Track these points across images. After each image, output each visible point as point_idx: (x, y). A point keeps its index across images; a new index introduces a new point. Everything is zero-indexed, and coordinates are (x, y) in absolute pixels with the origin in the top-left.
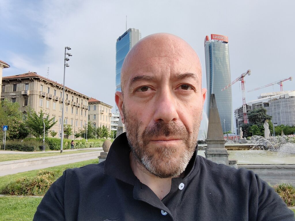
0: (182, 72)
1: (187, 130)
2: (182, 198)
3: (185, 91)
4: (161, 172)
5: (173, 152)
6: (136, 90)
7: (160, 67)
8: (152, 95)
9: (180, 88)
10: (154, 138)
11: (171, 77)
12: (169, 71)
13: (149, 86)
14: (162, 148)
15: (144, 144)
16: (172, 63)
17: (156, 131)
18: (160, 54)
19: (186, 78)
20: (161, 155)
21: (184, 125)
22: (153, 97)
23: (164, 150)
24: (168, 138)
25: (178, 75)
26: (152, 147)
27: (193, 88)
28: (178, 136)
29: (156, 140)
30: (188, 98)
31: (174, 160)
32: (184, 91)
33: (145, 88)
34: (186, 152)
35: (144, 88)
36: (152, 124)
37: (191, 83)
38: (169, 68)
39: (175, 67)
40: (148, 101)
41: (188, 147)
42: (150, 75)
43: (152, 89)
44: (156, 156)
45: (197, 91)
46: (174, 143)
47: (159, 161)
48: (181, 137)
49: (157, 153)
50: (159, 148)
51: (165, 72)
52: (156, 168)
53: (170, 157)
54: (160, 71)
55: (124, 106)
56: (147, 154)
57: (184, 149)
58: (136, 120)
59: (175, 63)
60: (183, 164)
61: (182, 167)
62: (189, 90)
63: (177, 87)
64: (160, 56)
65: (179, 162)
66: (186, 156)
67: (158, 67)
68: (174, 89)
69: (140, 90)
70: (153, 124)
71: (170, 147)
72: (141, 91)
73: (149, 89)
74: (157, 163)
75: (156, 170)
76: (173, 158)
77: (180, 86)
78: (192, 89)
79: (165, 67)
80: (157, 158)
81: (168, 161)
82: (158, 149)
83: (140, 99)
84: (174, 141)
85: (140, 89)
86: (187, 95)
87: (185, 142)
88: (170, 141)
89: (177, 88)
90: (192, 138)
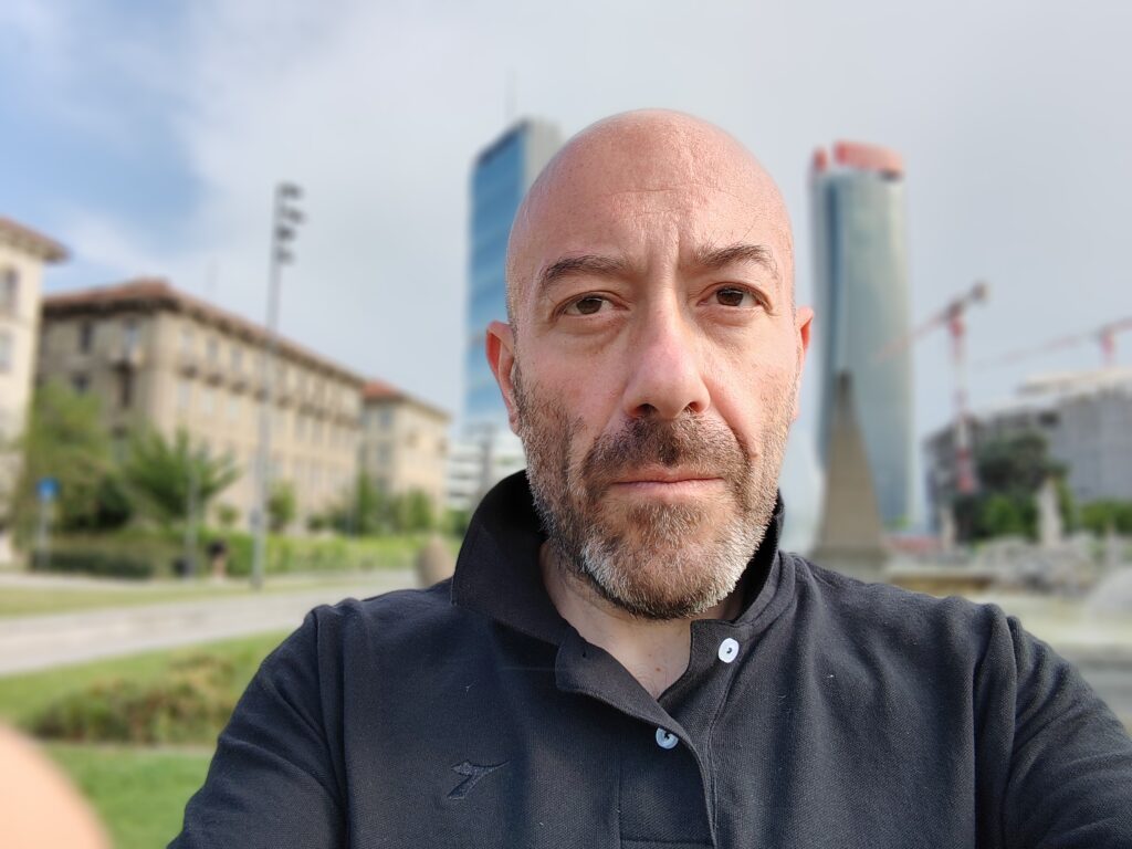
0: (721, 243)
1: (741, 447)
2: (731, 691)
3: (732, 312)
4: (648, 594)
5: (688, 523)
6: (561, 310)
7: (643, 226)
8: (616, 327)
9: (714, 299)
10: (624, 474)
11: (680, 257)
12: (676, 238)
13: (606, 294)
14: (651, 508)
15: (590, 496)
16: (686, 212)
17: (632, 449)
18: (642, 180)
19: (734, 263)
20: (648, 533)
21: (727, 428)
22: (618, 332)
23: (659, 518)
24: (672, 472)
25: (705, 252)
26: (617, 504)
27: (760, 299)
28: (710, 468)
29: (631, 483)
30: (744, 335)
31: (695, 552)
32: (729, 312)
33: (591, 301)
34: (736, 526)
35: (589, 303)
36: (617, 425)
37: (751, 281)
38: (674, 229)
39: (696, 225)
40: (602, 346)
41: (744, 507)
42: (610, 253)
43: (617, 305)
44: (633, 537)
45: (774, 311)
46: (692, 492)
47: (643, 554)
48: (719, 470)
49: (635, 526)
50: (643, 510)
51: (661, 243)
52: (632, 578)
53: (680, 541)
54: (643, 241)
55: (518, 369)
56: (601, 531)
57: (731, 515)
58: (560, 416)
59: (697, 213)
60: (728, 565)
61: (723, 576)
62: (746, 306)
63: (705, 295)
64: (642, 189)
65: (711, 557)
66: (737, 540)
67: (637, 225)
68: (694, 302)
69: (574, 310)
70: (622, 426)
71: (681, 505)
72: (578, 312)
73: (606, 305)
74: (636, 564)
75: (633, 585)
76: (692, 546)
77: (713, 294)
78: (758, 303)
79: (660, 224)
80: (634, 543)
81: (674, 555)
82: (636, 511)
83: (572, 341)
84: (696, 483)
85: (575, 305)
86: (737, 323)
87: (733, 488)
88: (679, 484)
89: (704, 300)
90: (756, 475)
